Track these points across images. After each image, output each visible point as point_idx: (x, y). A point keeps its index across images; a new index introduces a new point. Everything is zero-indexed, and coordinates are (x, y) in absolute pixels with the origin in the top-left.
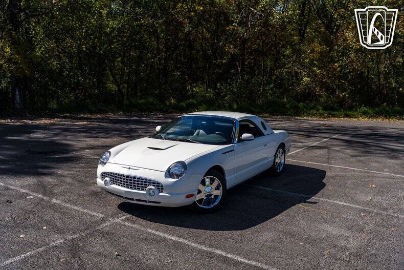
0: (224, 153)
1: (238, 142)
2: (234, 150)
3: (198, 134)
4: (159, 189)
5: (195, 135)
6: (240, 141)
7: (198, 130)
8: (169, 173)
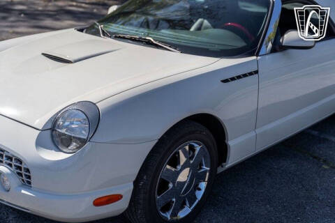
0: (225, 81)
1: (273, 50)
2: (256, 72)
3: (199, 29)
4: (20, 174)
5: (192, 29)
6: (278, 48)
7: (200, 20)
8: (54, 135)
